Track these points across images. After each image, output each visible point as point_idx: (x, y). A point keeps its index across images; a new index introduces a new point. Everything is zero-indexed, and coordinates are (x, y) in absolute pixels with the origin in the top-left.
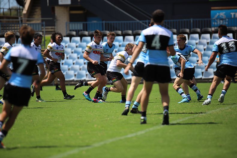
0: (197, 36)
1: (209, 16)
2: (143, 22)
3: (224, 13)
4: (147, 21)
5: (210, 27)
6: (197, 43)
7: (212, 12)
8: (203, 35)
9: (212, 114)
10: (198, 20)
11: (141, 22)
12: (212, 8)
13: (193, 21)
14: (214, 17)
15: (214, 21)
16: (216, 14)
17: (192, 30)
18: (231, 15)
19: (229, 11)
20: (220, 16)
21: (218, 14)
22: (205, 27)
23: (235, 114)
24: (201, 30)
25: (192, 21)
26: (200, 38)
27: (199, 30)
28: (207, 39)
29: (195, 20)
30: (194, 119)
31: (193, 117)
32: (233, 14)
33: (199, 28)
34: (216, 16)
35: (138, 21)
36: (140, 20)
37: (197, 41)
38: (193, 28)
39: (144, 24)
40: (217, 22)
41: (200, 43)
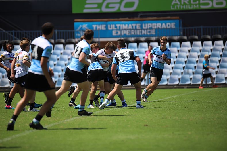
0: (61, 46)
1: (72, 28)
2: (10, 33)
3: (86, 25)
4: (13, 31)
5: (74, 38)
6: (61, 53)
7: (76, 24)
8: (67, 46)
9: (76, 121)
10: (62, 31)
11: (7, 32)
12: (76, 20)
13: (58, 32)
14: (77, 29)
15: (78, 32)
16: (79, 26)
17: (57, 40)
18: (93, 27)
19: (91, 23)
20: (83, 28)
21: (81, 26)
22: (69, 38)
23: (97, 120)
24: (65, 41)
25: (56, 32)
26: (64, 49)
27: (63, 41)
28: (71, 49)
29: (59, 31)
30: (59, 125)
31: (58, 124)
32: (94, 26)
33: (63, 39)
34: (79, 28)
35: (4, 31)
36: (6, 30)
37: (62, 51)
38: (58, 38)
39: (10, 34)
40: (80, 33)
41: (65, 53)
